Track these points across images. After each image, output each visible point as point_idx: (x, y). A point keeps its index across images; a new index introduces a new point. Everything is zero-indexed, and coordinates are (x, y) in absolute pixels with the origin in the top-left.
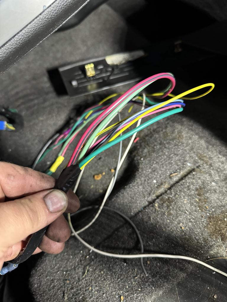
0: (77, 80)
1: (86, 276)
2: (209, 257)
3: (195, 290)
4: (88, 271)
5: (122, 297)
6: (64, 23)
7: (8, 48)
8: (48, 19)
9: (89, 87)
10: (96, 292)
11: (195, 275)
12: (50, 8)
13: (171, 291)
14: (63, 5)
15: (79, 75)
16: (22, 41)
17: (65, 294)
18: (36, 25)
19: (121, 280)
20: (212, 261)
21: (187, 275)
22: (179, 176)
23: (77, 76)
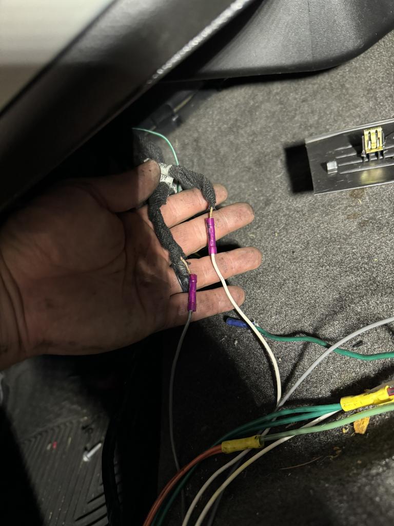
15: (347, 151)
23: (340, 153)
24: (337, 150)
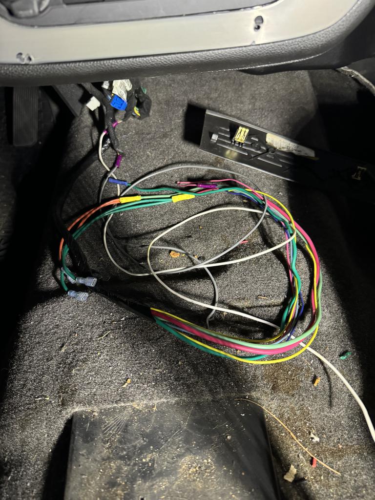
0: (220, 136)
1: (101, 339)
2: (247, 397)
3: (212, 420)
4: (107, 336)
5: (129, 380)
6: (259, 66)
7: (196, 58)
8: (249, 54)
9: (228, 152)
10: (103, 361)
11: (221, 406)
12: (258, 46)
13: (186, 406)
14: (271, 51)
15: (226, 132)
16: (212, 58)
17: (65, 346)
18: (235, 53)
19: (139, 363)
20: (248, 401)
21: (212, 401)
22: (268, 302)
23: (222, 131)
24: (221, 128)
